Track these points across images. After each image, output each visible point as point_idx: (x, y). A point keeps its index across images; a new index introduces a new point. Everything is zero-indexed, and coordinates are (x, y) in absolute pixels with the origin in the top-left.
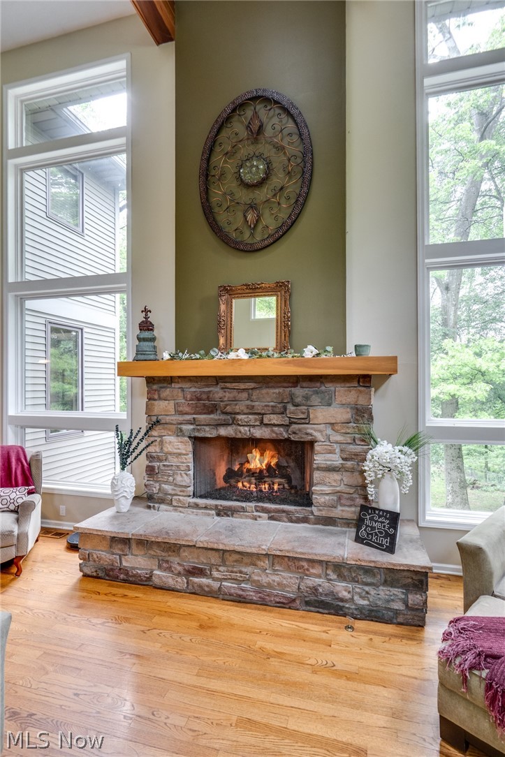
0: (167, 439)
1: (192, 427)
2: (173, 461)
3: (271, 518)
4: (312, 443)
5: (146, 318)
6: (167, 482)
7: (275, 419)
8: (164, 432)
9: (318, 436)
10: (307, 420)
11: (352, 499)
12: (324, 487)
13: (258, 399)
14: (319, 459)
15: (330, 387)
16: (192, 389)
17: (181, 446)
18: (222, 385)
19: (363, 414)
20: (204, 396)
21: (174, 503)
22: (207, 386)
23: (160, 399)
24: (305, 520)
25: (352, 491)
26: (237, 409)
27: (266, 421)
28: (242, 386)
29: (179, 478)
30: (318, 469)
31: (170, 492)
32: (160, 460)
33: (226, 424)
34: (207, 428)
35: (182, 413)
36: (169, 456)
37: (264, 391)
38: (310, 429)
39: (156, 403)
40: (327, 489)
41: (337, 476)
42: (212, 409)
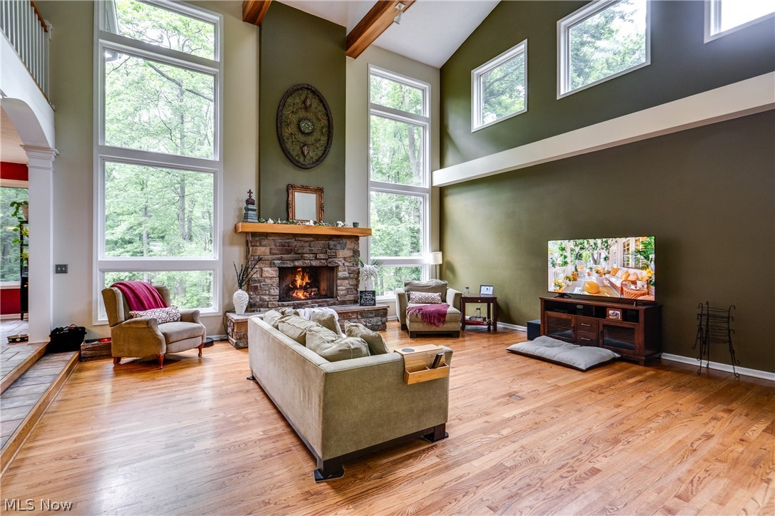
0: (265, 269)
1: (279, 262)
2: (268, 281)
3: (319, 306)
4: (337, 267)
5: (250, 196)
6: (265, 295)
7: (322, 256)
8: (262, 265)
9: (340, 263)
10: (335, 256)
11: (352, 291)
12: (342, 287)
13: (314, 246)
14: (340, 274)
15: (344, 241)
16: (279, 240)
17: (273, 273)
18: (297, 238)
19: (356, 253)
20: (286, 245)
21: (270, 306)
22: (288, 239)
23: (261, 245)
24: (334, 304)
25: (353, 287)
26: (304, 251)
27: (318, 257)
28: (307, 239)
29: (272, 291)
30: (340, 279)
31: (267, 300)
32: (260, 282)
33: (298, 260)
34: (288, 262)
35: (274, 254)
36: (266, 280)
37: (317, 242)
38: (336, 260)
39: (258, 248)
40: (344, 288)
41: (347, 282)
42: (289, 252)
